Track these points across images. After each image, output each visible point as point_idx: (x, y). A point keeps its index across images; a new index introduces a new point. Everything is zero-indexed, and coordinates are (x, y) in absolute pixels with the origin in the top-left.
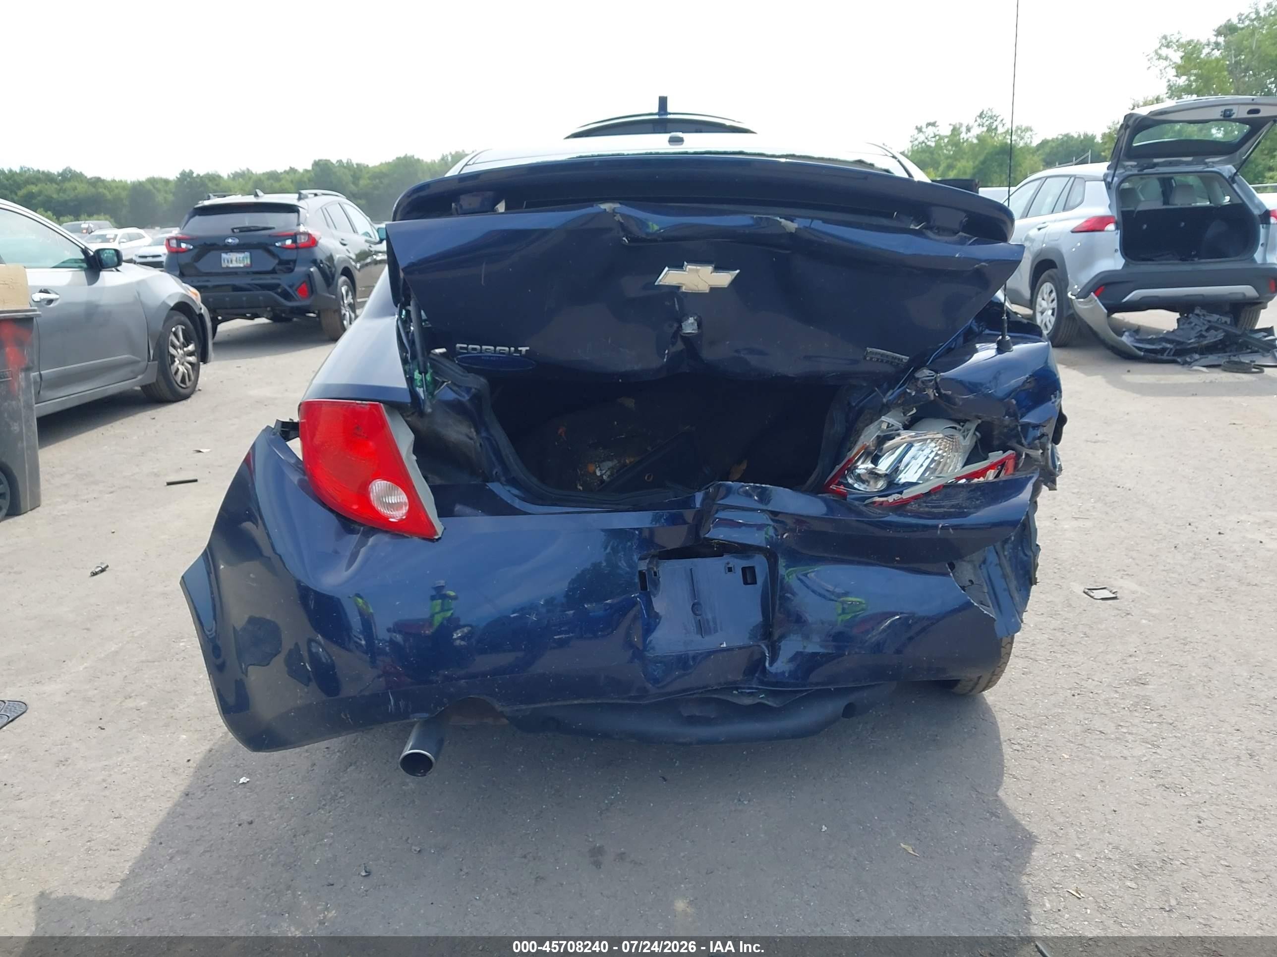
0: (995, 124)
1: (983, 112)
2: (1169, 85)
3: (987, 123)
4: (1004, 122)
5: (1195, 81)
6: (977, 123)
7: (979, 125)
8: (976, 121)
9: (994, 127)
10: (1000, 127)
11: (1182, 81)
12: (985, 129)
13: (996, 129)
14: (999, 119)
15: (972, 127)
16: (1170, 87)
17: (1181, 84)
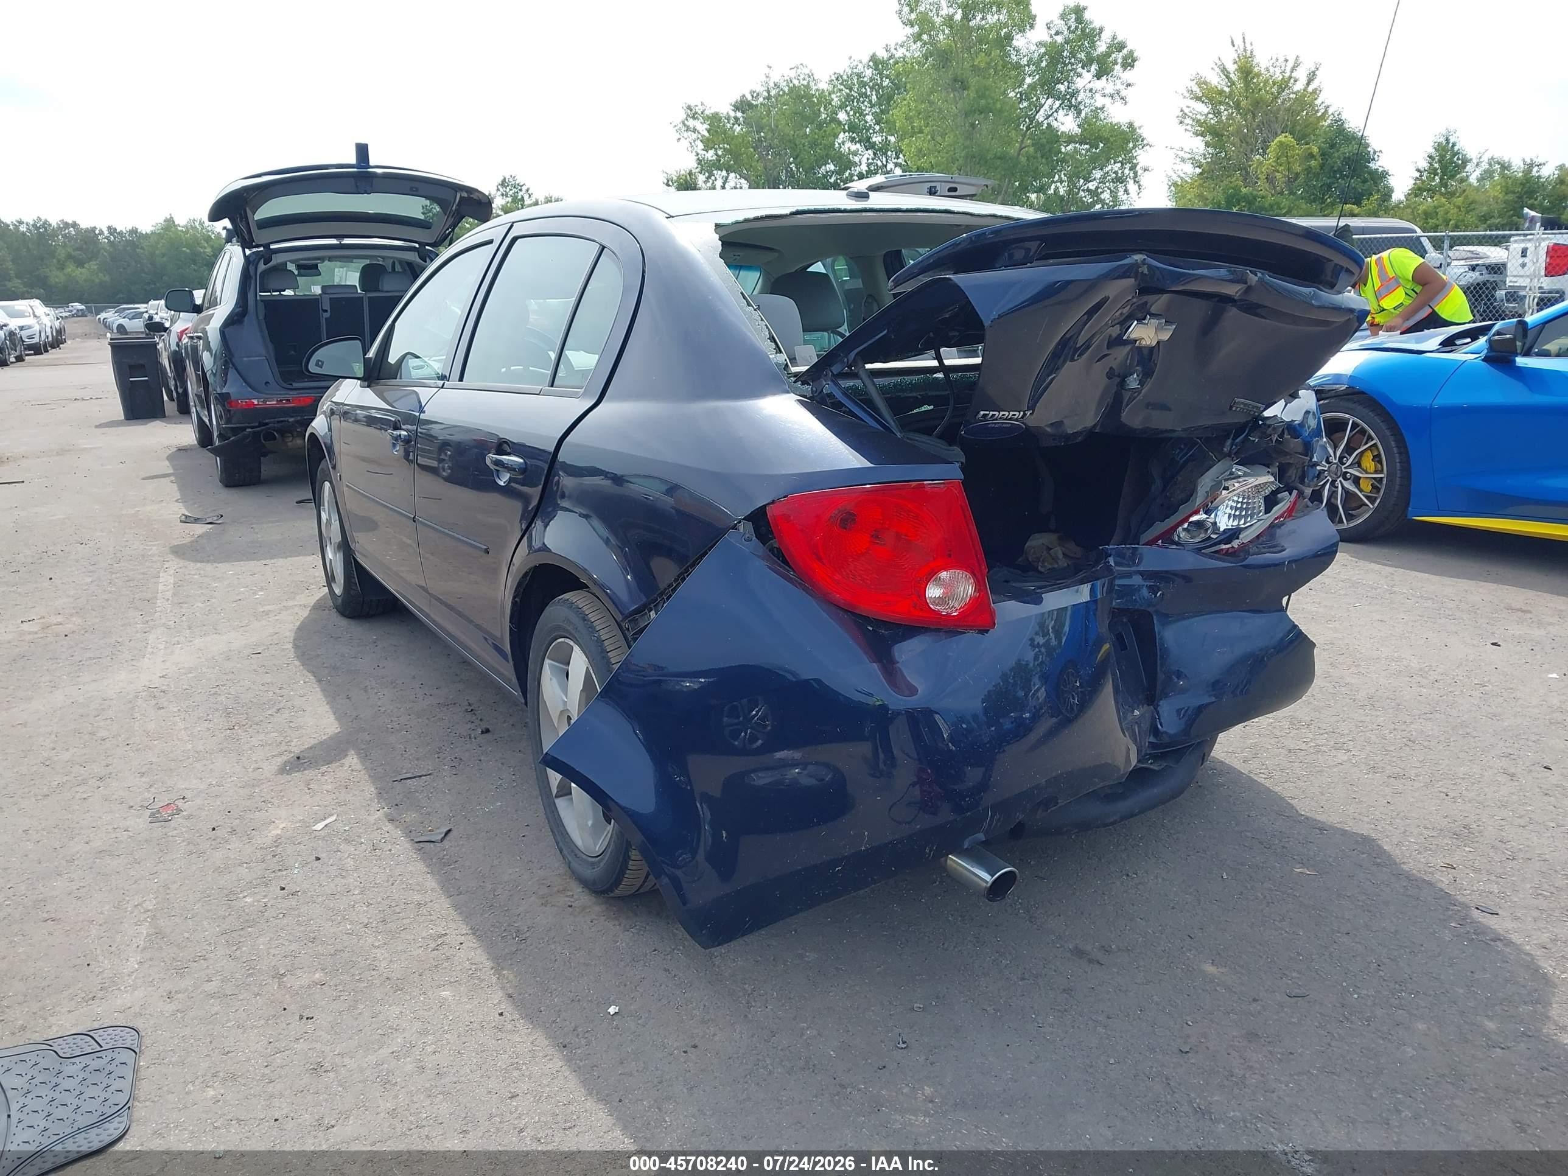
0: (520, 193)
1: (505, 179)
2: (698, 159)
3: (511, 193)
4: (530, 192)
5: (724, 156)
6: (499, 193)
7: (503, 195)
8: (498, 190)
9: (520, 197)
10: (526, 197)
11: (710, 155)
12: (510, 199)
13: (522, 199)
14: (524, 188)
15: (495, 197)
16: (699, 161)
17: (710, 158)
